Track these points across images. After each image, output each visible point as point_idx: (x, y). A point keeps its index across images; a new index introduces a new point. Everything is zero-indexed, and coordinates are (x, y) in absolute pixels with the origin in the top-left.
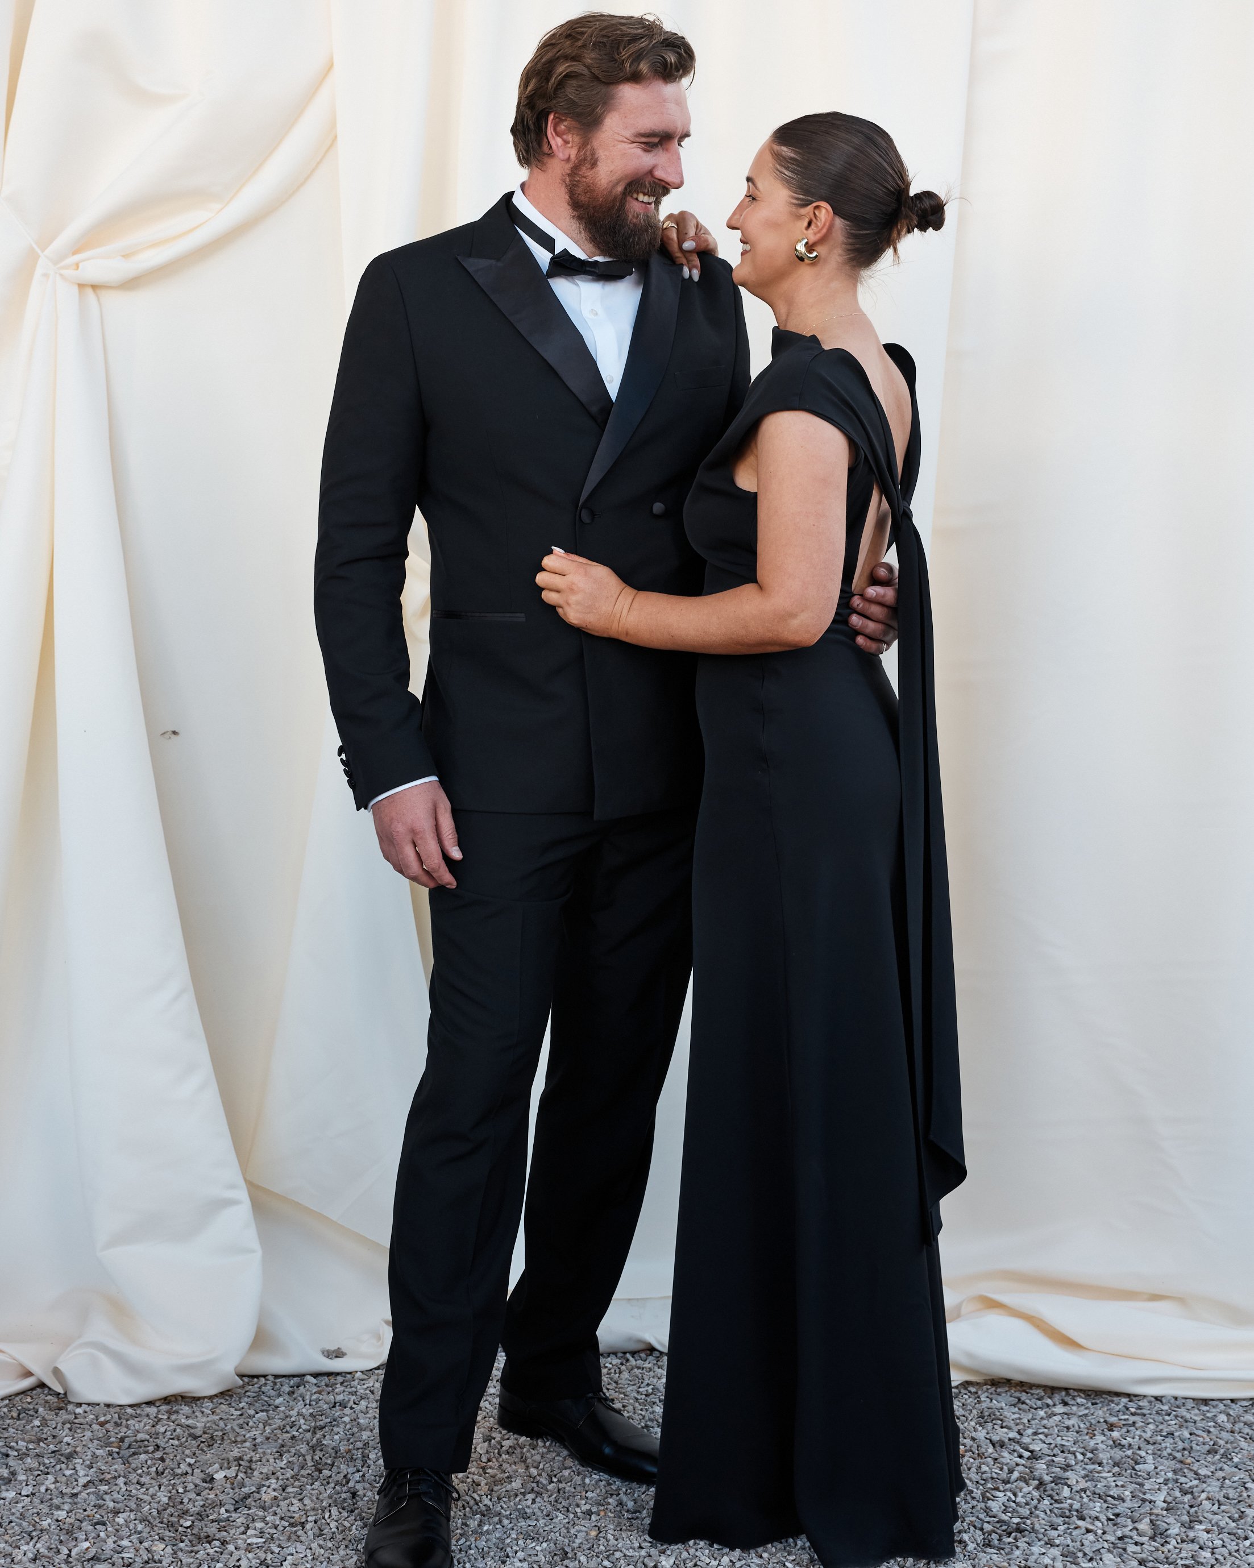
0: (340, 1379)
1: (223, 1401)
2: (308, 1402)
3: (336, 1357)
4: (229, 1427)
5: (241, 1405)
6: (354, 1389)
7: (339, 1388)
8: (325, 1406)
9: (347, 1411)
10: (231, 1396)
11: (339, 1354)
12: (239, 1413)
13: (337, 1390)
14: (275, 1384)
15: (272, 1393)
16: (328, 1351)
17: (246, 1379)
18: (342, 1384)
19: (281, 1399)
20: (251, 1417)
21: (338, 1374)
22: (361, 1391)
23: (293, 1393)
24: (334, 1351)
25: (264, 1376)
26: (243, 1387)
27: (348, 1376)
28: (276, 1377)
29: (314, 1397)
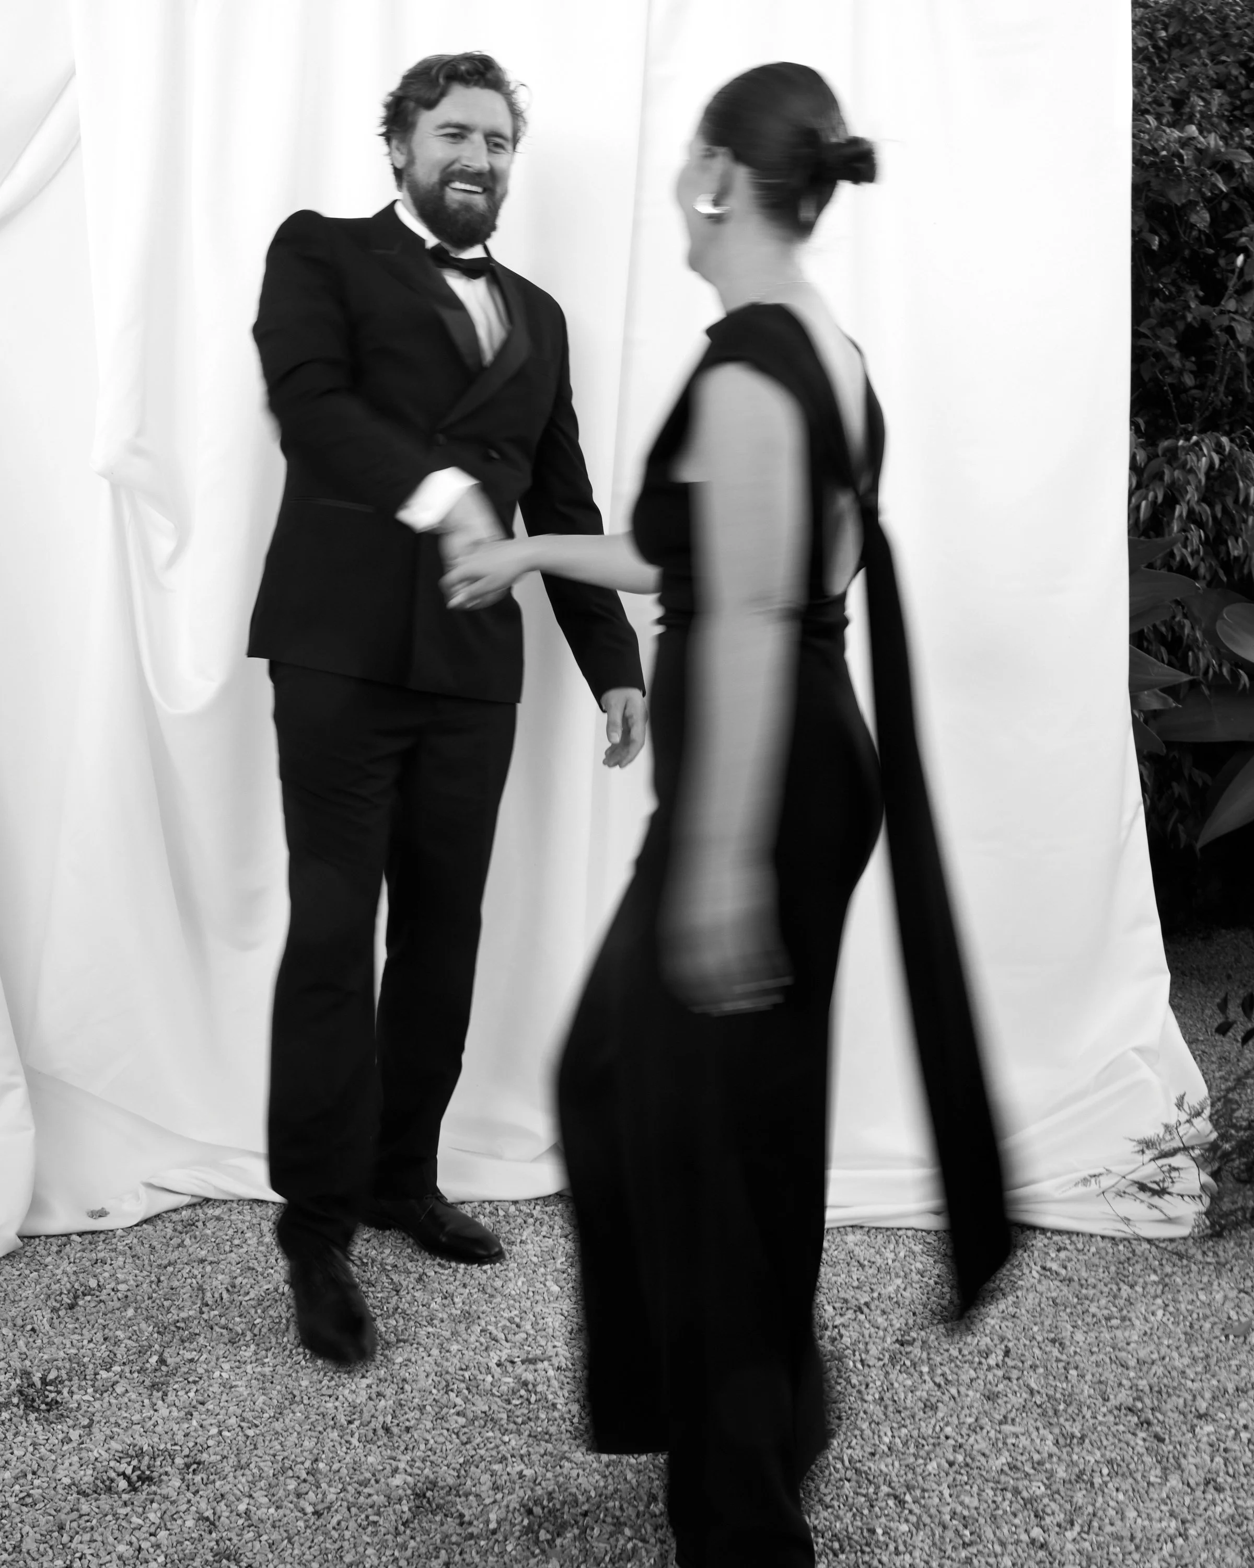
0: (102, 1237)
1: (7, 1262)
2: (72, 1260)
3: (100, 1216)
4: (10, 1288)
5: (21, 1265)
6: (114, 1246)
7: (101, 1246)
8: (88, 1264)
9: (107, 1267)
10: (14, 1257)
11: (102, 1214)
12: (18, 1273)
13: (99, 1248)
14: (46, 1243)
15: (44, 1253)
16: (92, 1212)
17: (26, 1240)
18: (104, 1241)
19: (50, 1258)
20: (27, 1277)
21: (101, 1232)
22: (120, 1247)
23: (60, 1251)
24: (98, 1212)
25: (39, 1237)
26: (23, 1247)
27: (110, 1233)
28: (48, 1237)
29: (78, 1255)
